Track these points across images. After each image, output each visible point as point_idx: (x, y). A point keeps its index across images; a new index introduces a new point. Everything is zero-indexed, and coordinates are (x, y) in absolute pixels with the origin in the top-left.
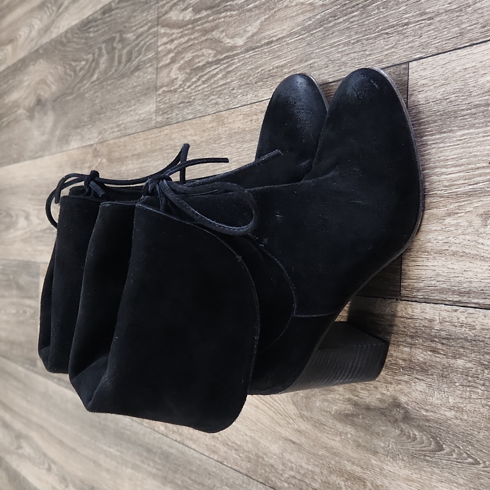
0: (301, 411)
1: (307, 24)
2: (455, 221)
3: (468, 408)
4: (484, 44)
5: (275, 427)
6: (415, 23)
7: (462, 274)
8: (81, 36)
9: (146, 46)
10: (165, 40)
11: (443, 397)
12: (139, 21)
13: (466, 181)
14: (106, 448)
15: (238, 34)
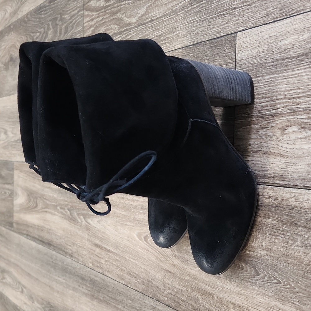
0: (174, 253)
1: (174, 9)
2: (265, 133)
3: (274, 249)
4: (281, 21)
5: (159, 263)
6: (239, 8)
7: (270, 165)
8: (36, 16)
9: (76, 23)
10: (88, 19)
11: (259, 242)
12: (72, 7)
13: (271, 107)
14: (56, 278)
15: (133, 15)
